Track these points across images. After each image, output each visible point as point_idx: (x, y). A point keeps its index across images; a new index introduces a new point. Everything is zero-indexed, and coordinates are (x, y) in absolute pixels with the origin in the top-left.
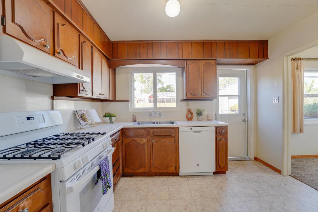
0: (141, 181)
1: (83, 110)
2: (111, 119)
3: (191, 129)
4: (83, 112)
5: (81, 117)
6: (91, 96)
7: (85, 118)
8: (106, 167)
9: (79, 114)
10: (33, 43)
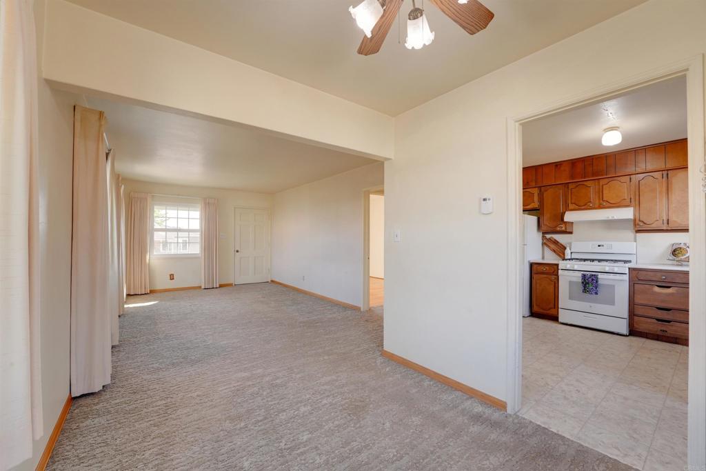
4: (682, 246)
5: (674, 251)
6: (665, 228)
7: (679, 253)
8: (590, 279)
9: (674, 248)
10: (583, 208)
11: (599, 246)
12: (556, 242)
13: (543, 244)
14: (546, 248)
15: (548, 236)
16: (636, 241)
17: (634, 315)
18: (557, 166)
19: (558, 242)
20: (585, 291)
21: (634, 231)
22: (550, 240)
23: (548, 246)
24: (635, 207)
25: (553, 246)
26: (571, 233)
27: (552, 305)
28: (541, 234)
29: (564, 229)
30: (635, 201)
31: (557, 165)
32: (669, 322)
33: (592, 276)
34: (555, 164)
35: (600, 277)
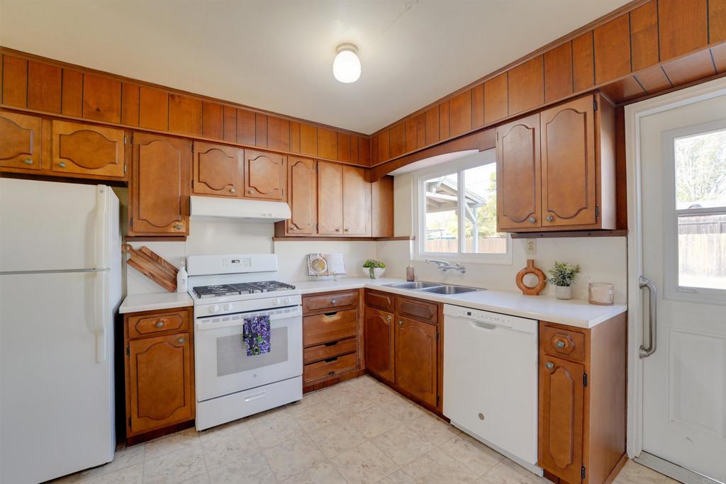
0: (383, 393)
1: (320, 255)
2: (372, 271)
3: (469, 314)
5: (313, 264)
6: (313, 235)
7: (318, 266)
8: (259, 327)
9: (312, 259)
10: (218, 192)
11: (233, 262)
12: (154, 258)
14: (131, 271)
15: (136, 245)
16: (273, 253)
17: (309, 363)
18: (172, 96)
19: (159, 257)
20: (252, 350)
22: (141, 253)
23: (137, 267)
25: (148, 266)
26: (182, 237)
27: (178, 402)
29: (183, 230)
30: (287, 194)
32: (336, 358)
33: (261, 318)
34: (172, 93)
35: (272, 318)
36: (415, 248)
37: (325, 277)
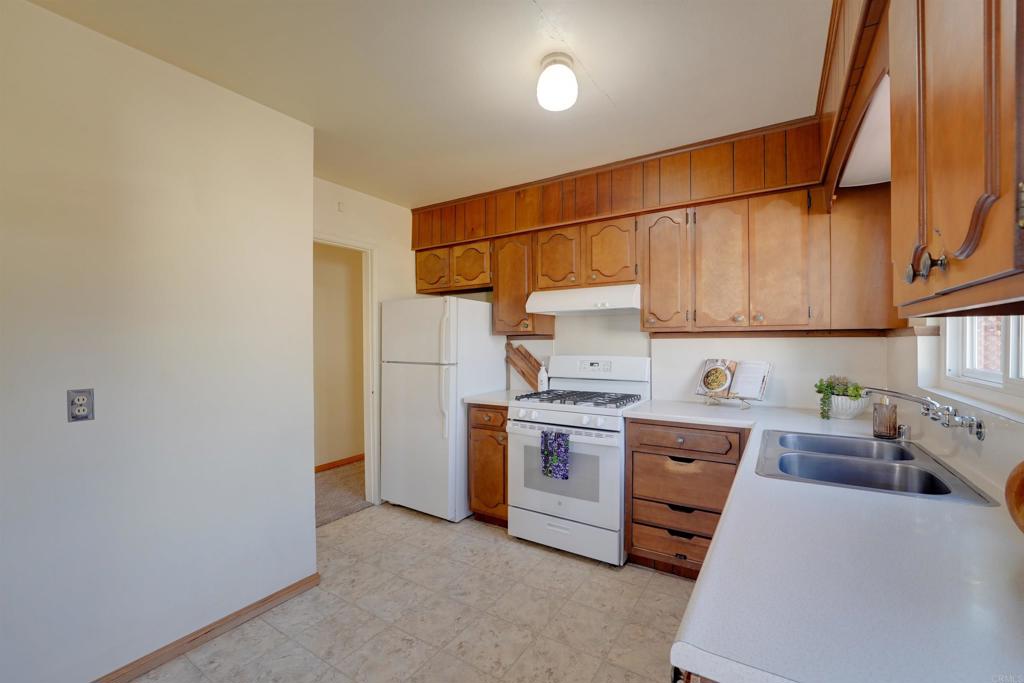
2: (827, 403)
4: (719, 365)
5: (707, 376)
6: (689, 329)
7: (713, 381)
8: (555, 445)
9: (708, 369)
10: (560, 284)
11: (592, 364)
12: (526, 356)
13: (508, 360)
14: (512, 369)
15: (516, 343)
16: (650, 356)
17: (635, 521)
18: (518, 193)
19: (530, 355)
20: (547, 470)
21: (647, 334)
22: (518, 351)
23: (515, 365)
24: (642, 284)
25: (521, 364)
26: (550, 337)
27: (499, 498)
28: (503, 340)
29: (530, 329)
30: (643, 271)
31: (519, 191)
32: (689, 536)
33: (559, 435)
34: (517, 190)
35: (572, 438)
36: (939, 355)
37: (723, 401)
